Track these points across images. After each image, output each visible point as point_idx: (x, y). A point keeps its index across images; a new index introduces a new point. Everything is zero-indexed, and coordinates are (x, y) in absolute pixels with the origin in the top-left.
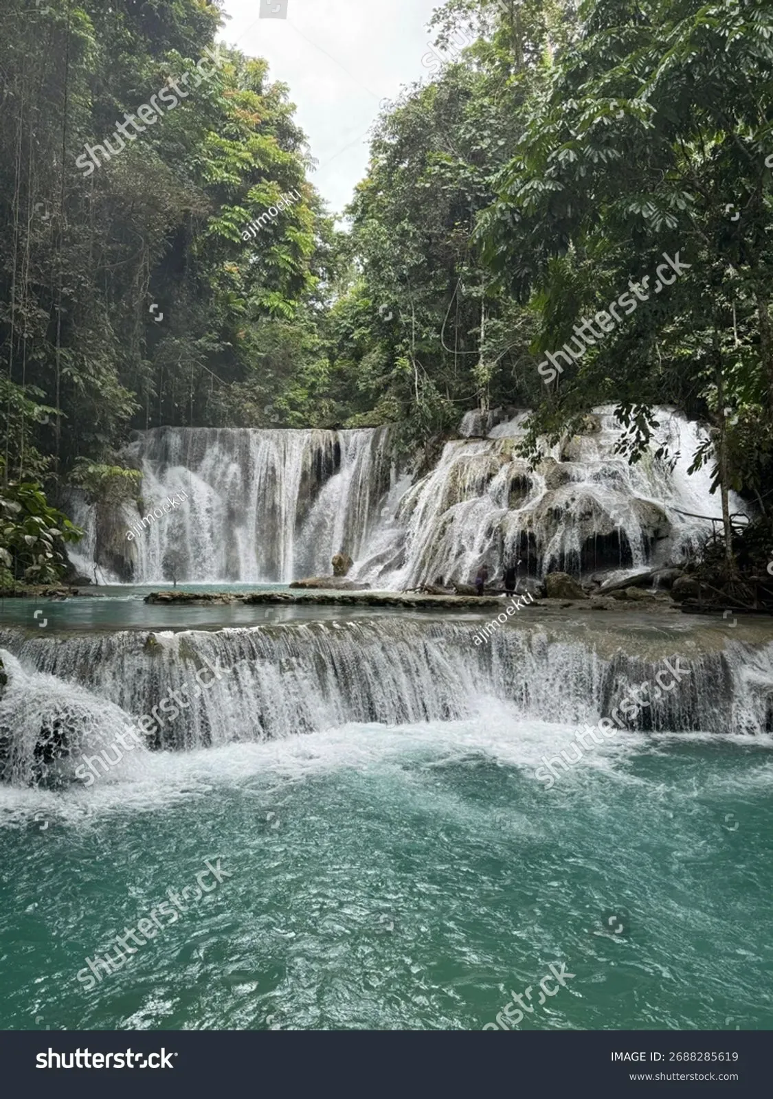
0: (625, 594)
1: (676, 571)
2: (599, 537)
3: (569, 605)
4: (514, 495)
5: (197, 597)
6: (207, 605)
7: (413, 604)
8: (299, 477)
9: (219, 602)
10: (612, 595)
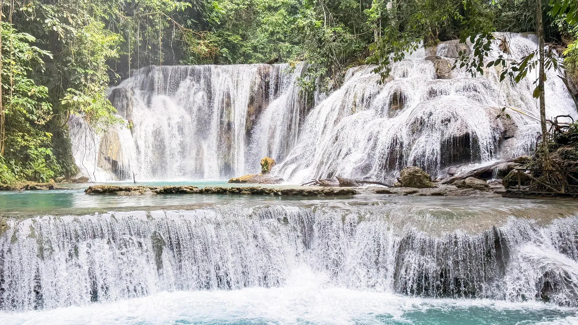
0: (464, 183)
1: (512, 163)
2: (455, 139)
3: (415, 192)
4: (393, 107)
5: (121, 190)
6: (127, 195)
7: (280, 193)
8: (248, 101)
9: (137, 193)
10: (455, 184)
